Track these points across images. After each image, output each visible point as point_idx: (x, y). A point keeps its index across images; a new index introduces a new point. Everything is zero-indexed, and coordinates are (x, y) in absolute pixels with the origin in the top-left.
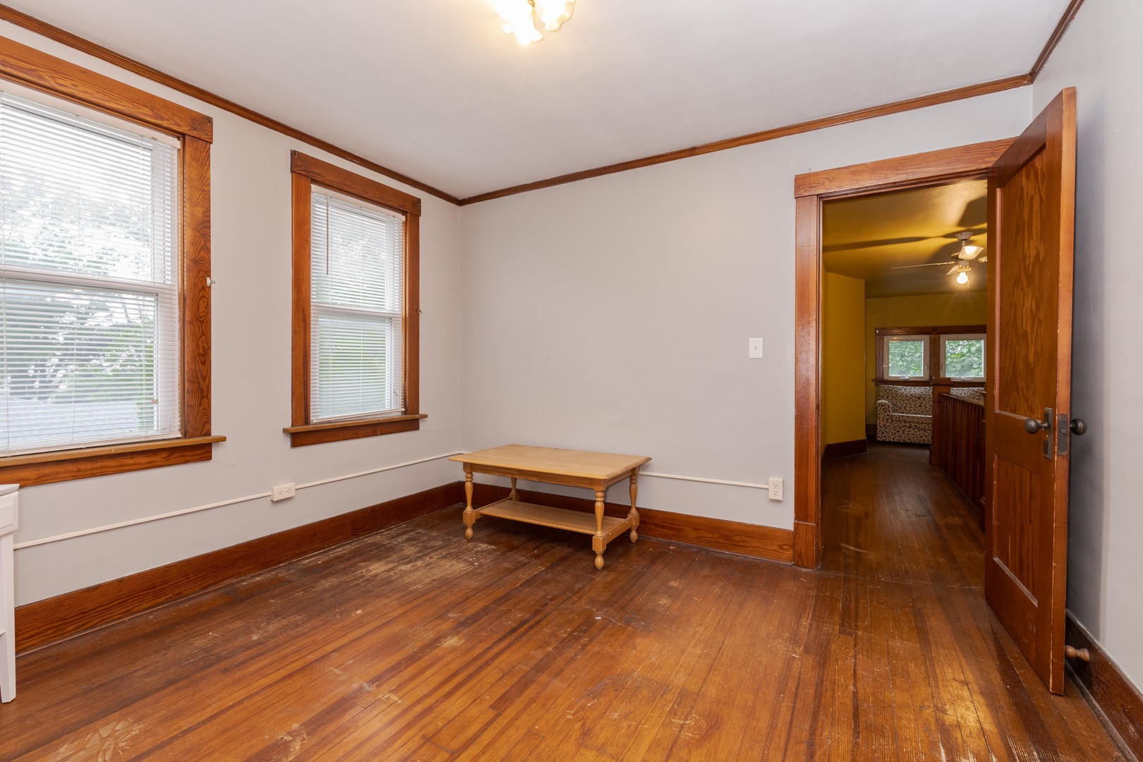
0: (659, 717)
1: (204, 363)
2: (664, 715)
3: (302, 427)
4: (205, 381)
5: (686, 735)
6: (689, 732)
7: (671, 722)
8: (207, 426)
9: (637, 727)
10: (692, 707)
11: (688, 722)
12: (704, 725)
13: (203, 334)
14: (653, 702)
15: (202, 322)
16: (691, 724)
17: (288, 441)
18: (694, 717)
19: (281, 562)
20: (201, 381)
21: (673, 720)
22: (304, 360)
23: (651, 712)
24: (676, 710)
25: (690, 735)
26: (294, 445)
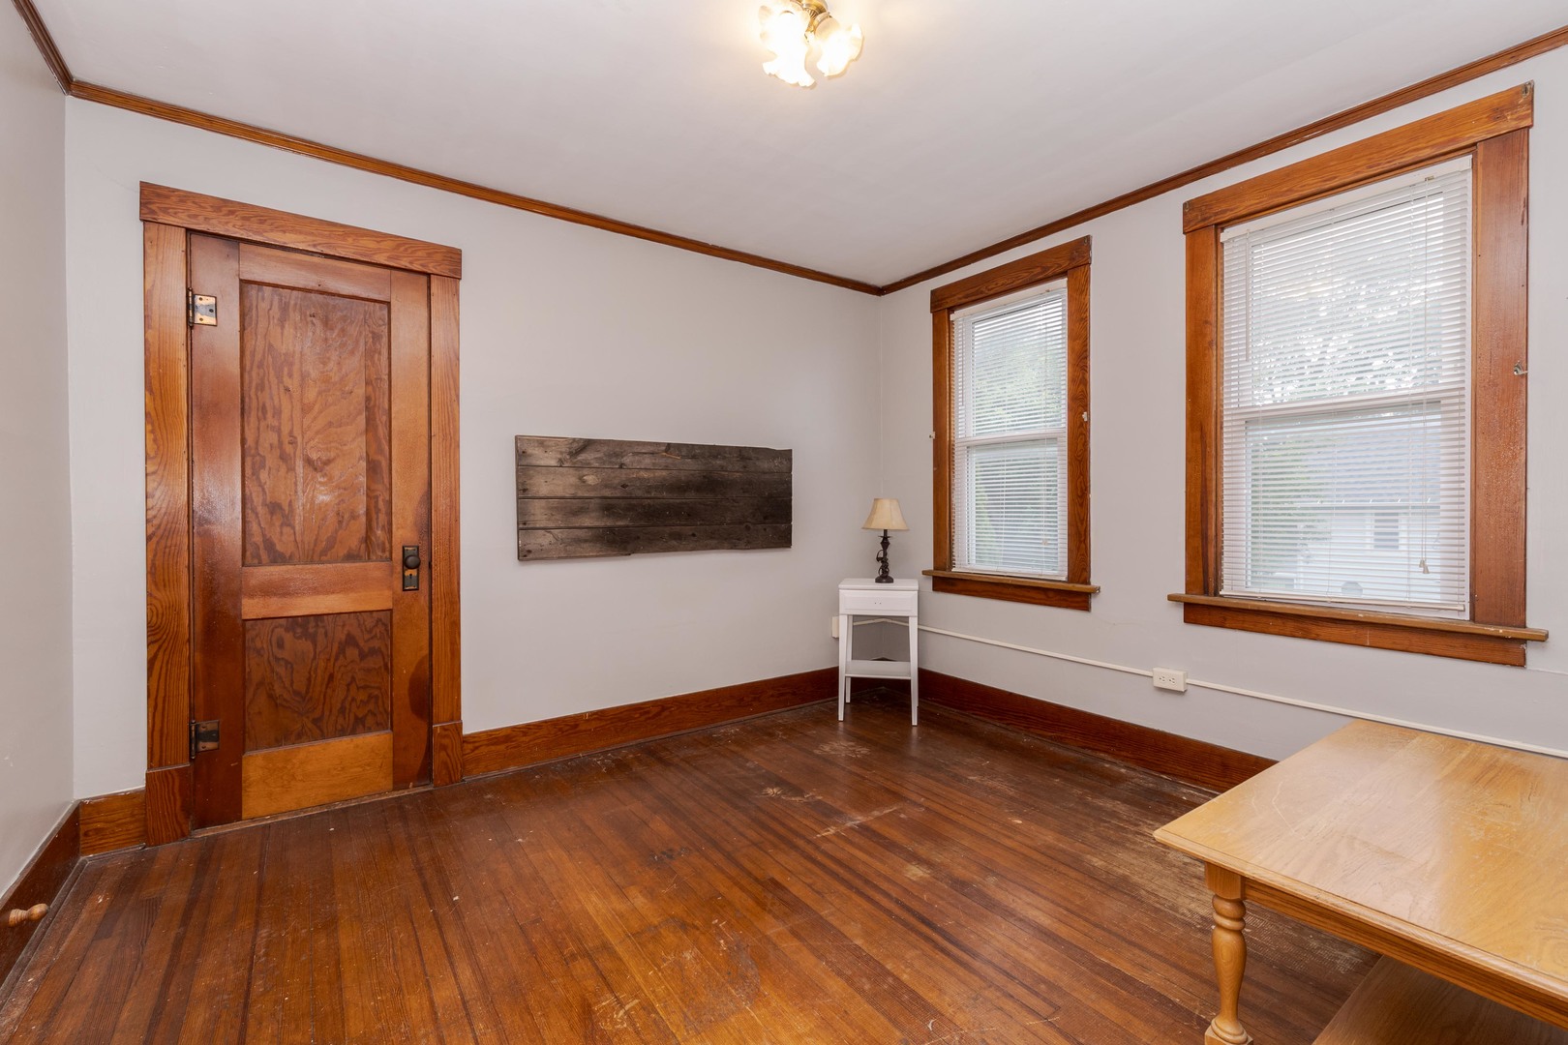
0: (654, 991)
1: (1081, 505)
2: (652, 997)
3: (1198, 597)
4: (1082, 524)
5: (607, 999)
6: (608, 1004)
7: (636, 997)
8: (1085, 574)
9: (658, 966)
10: (638, 1033)
11: (621, 1013)
12: (602, 1025)
13: (1081, 474)
14: (681, 999)
15: (1080, 461)
16: (617, 1014)
17: (1179, 612)
18: (622, 1023)
19: (1164, 773)
20: (1079, 524)
21: (637, 1001)
22: (1202, 499)
23: (666, 988)
24: (649, 1013)
25: (604, 1004)
26: (1187, 620)
